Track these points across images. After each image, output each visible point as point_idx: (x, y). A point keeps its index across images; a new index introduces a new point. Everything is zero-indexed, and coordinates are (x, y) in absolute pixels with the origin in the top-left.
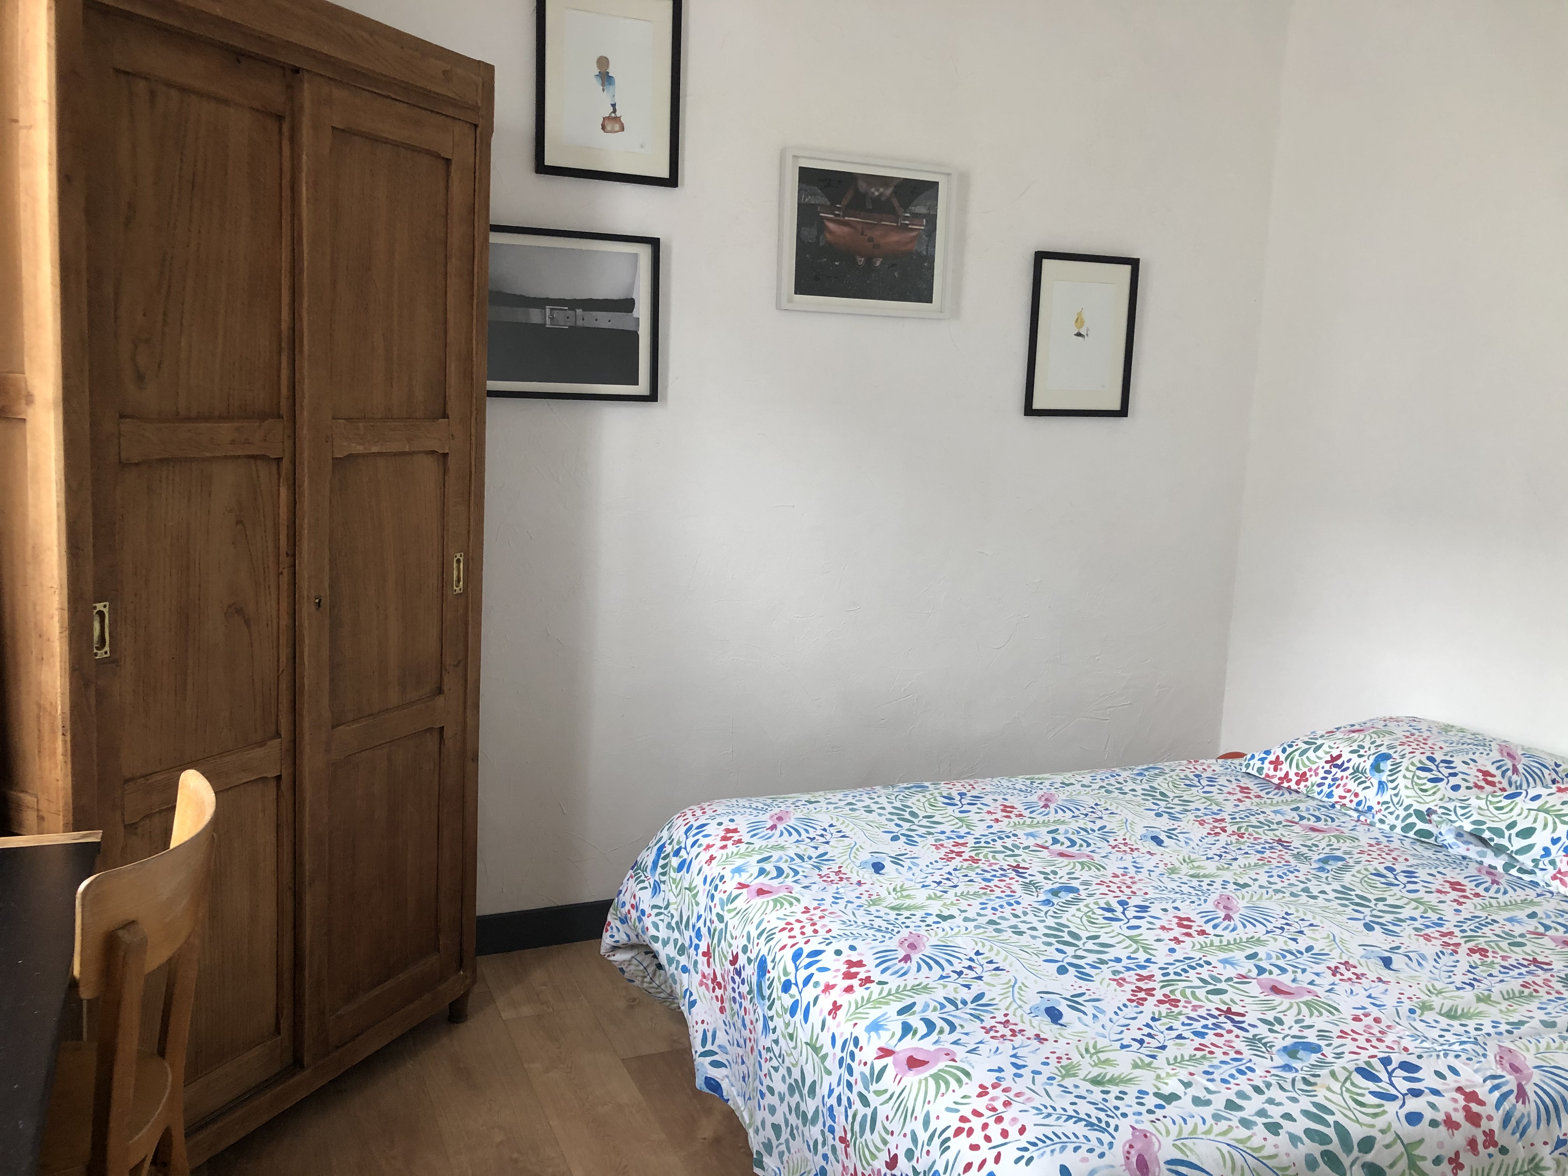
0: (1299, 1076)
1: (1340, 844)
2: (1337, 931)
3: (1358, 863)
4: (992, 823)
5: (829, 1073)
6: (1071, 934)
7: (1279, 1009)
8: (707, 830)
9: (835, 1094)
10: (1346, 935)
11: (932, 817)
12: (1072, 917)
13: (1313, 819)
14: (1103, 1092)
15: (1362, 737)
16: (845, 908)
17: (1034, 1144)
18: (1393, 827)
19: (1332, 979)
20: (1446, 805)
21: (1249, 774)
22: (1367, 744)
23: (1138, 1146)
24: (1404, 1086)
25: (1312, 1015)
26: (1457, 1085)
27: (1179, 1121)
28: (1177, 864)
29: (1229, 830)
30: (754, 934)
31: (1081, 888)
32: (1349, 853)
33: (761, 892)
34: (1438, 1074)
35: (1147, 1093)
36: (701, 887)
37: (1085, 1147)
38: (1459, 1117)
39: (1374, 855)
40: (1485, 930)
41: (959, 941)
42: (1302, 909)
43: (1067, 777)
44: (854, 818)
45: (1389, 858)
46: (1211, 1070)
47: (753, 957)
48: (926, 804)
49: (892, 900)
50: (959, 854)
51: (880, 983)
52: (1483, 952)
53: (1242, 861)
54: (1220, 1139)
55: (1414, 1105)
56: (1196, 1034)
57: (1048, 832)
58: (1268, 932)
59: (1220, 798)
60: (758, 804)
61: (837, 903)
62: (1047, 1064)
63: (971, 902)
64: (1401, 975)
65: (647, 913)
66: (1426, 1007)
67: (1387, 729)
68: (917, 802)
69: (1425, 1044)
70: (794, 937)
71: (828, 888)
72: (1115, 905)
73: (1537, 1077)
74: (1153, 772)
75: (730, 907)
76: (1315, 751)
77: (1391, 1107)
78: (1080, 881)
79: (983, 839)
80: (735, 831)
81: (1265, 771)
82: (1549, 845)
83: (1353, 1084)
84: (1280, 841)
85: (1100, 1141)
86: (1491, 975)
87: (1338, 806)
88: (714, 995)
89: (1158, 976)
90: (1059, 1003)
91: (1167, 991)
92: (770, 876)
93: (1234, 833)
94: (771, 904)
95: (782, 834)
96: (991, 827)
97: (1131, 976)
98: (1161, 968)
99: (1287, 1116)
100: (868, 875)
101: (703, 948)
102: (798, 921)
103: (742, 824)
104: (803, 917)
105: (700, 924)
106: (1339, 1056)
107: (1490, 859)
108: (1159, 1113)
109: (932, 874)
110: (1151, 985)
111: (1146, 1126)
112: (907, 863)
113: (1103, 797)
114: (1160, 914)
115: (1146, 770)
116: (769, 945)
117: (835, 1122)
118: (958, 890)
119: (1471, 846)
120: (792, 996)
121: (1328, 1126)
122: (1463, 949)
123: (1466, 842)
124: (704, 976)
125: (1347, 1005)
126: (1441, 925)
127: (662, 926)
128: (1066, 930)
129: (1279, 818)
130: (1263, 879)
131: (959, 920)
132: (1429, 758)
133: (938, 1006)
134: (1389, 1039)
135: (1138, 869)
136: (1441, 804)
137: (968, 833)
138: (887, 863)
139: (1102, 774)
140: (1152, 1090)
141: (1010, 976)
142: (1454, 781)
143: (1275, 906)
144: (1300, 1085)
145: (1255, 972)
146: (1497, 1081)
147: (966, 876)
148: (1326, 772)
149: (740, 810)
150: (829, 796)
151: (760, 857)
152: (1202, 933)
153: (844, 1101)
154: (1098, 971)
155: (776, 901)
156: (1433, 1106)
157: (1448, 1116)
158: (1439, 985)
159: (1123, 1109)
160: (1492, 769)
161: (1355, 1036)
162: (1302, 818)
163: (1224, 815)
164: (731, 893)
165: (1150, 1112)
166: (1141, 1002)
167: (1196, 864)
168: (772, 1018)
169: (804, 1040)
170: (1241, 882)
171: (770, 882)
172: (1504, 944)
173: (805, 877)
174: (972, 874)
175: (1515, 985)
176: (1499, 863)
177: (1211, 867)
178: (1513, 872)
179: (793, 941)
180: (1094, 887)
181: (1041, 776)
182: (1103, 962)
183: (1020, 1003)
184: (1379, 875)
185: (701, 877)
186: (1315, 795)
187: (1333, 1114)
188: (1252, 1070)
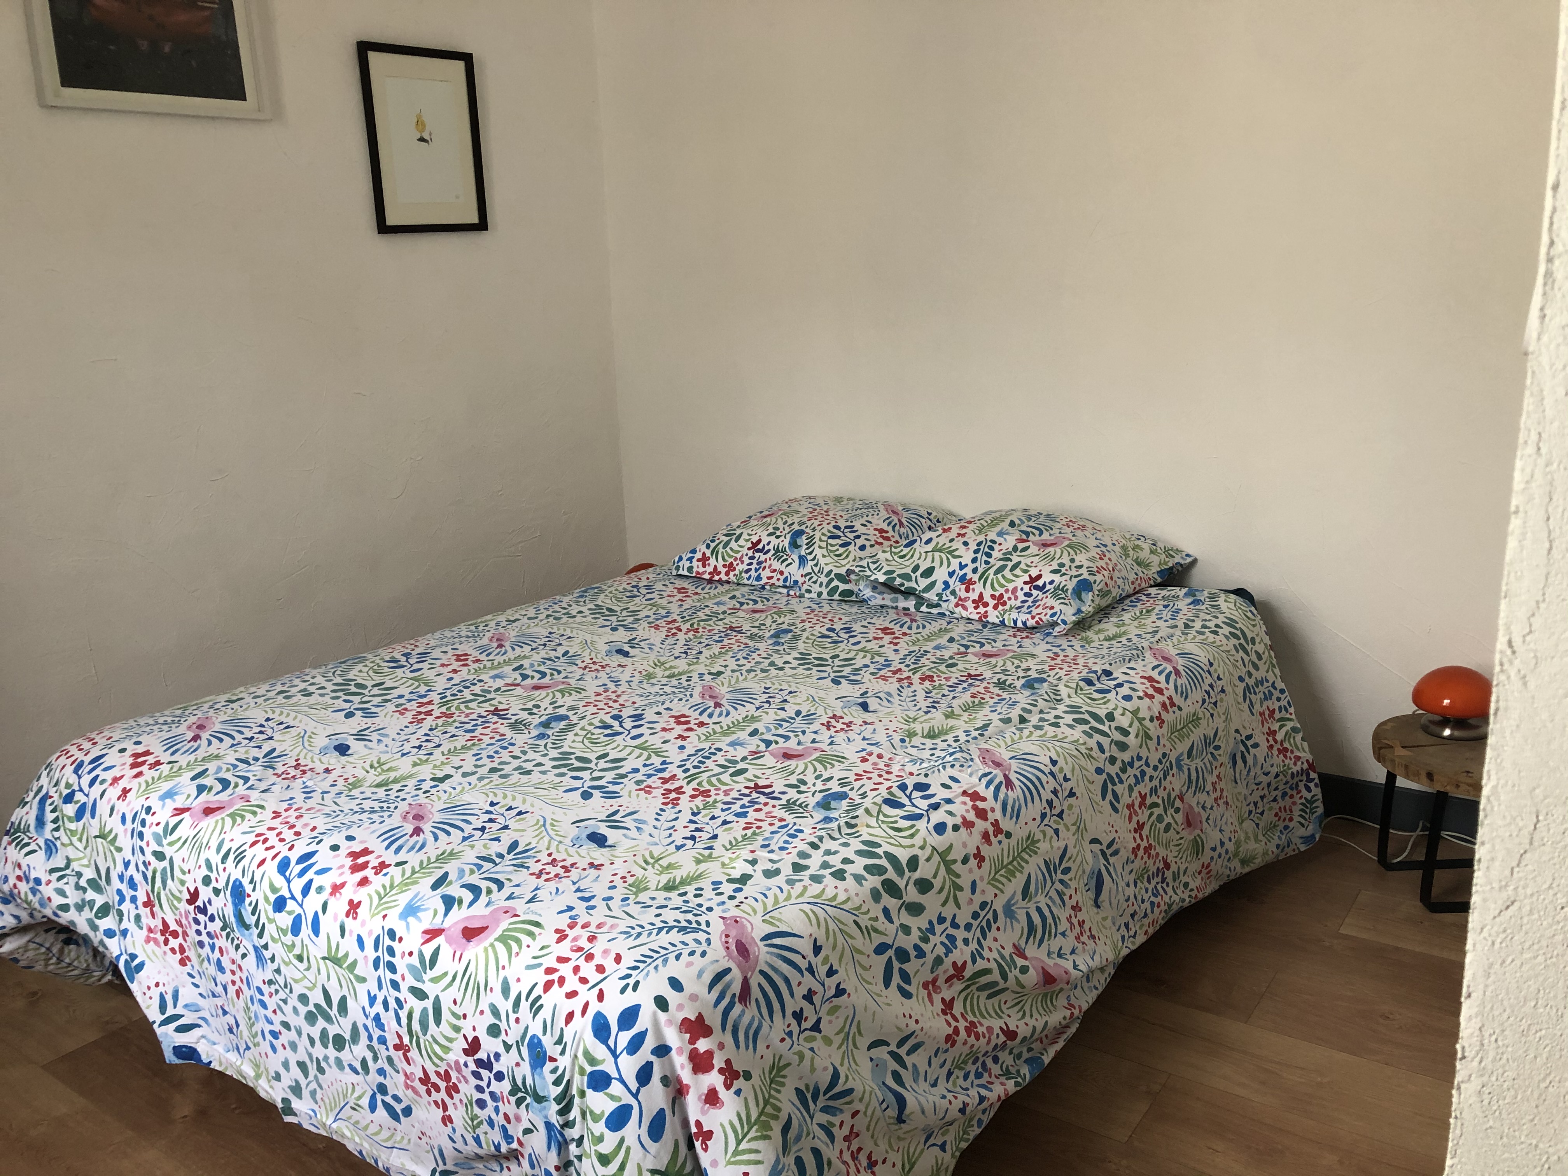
0: (842, 822)
1: (782, 619)
2: (812, 692)
3: (804, 630)
4: (451, 675)
5: (363, 980)
6: (579, 759)
7: (798, 771)
8: (107, 762)
9: (380, 1000)
10: (822, 694)
11: (383, 683)
12: (572, 743)
13: (751, 603)
14: (680, 895)
15: (774, 520)
16: (323, 799)
17: (635, 968)
18: (820, 594)
19: (828, 734)
20: (860, 563)
21: (680, 575)
22: (780, 525)
23: (733, 933)
24: (924, 804)
25: (826, 769)
26: (961, 790)
27: (760, 897)
28: (651, 670)
29: (684, 628)
30: (216, 859)
31: (570, 713)
32: (793, 625)
33: (208, 811)
34: (944, 786)
35: (721, 883)
36: (119, 829)
37: (685, 952)
38: (971, 816)
39: (814, 621)
40: (923, 660)
41: (467, 798)
42: (778, 681)
43: (510, 614)
44: (293, 705)
45: (826, 620)
46: (766, 843)
47: (220, 886)
48: (371, 673)
49: (373, 777)
50: (429, 713)
51: (398, 864)
52: (930, 678)
53: (706, 653)
54: (800, 900)
55: (937, 817)
56: (738, 815)
57: (514, 670)
58: (758, 709)
59: (664, 602)
60: (165, 718)
61: (311, 797)
62: (615, 887)
63: (462, 756)
64: (880, 714)
65: (44, 881)
66: (912, 734)
67: (791, 509)
68: (358, 673)
69: (924, 765)
70: (273, 847)
71: (292, 785)
72: (610, 721)
73: (1015, 765)
74: (592, 592)
75: (170, 839)
76: (736, 541)
77: (921, 824)
78: (565, 708)
79: (448, 693)
80: (147, 753)
81: (695, 570)
82: (948, 579)
83: (885, 816)
84: (731, 628)
85: (697, 941)
86: (943, 695)
87: (767, 587)
88: (167, 948)
89: (680, 774)
90: (599, 828)
91: (694, 784)
92: (214, 791)
93: (689, 631)
94: (228, 821)
95: (210, 743)
96: (451, 679)
97: (654, 781)
98: (679, 766)
99: (846, 861)
100: (333, 760)
101: (142, 898)
102: (270, 829)
103: (153, 742)
104: (276, 823)
105: (132, 870)
106: (864, 796)
107: (902, 604)
108: (740, 896)
109: (408, 740)
110: (677, 784)
111: (734, 912)
112: (375, 737)
113: (554, 624)
114: (656, 718)
115: (585, 591)
116: (240, 866)
117: (384, 1031)
118: (444, 748)
119: (885, 596)
120: (290, 913)
121: (880, 857)
122: (916, 679)
123: (880, 593)
124: (150, 930)
125: (850, 750)
126: (889, 665)
127: (69, 890)
128: (573, 757)
129: (722, 608)
130: (732, 664)
131: (457, 777)
132: (835, 527)
133: (475, 868)
134: (895, 769)
135: (617, 682)
136: (856, 564)
137: (429, 691)
138: (351, 741)
139: (543, 604)
140: (723, 879)
141: (537, 816)
142: (860, 542)
143: (754, 684)
144: (845, 830)
145: (763, 747)
146: (989, 777)
147: (446, 732)
148: (750, 558)
149: (144, 729)
150: (252, 689)
151: (193, 774)
152: (701, 724)
153: (392, 1004)
154: (622, 786)
155: (233, 816)
156: (950, 813)
157: (964, 818)
158: (912, 714)
159: (706, 905)
160: (884, 526)
161: (869, 775)
162: (742, 604)
163: (675, 616)
164: (167, 823)
165: (731, 898)
166: (675, 802)
167: (667, 665)
168: (266, 947)
169: (319, 956)
170: (714, 671)
171: (218, 797)
172: (943, 668)
173: (260, 780)
174: (451, 730)
175: (966, 697)
176: (911, 604)
177: (682, 665)
178: (924, 608)
179: (272, 852)
180: (582, 709)
181: (483, 619)
182: (623, 776)
183: (558, 838)
184: (824, 636)
185: (117, 817)
186: (746, 581)
187: (880, 846)
188: (801, 831)
